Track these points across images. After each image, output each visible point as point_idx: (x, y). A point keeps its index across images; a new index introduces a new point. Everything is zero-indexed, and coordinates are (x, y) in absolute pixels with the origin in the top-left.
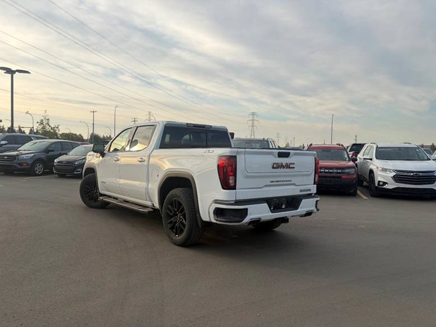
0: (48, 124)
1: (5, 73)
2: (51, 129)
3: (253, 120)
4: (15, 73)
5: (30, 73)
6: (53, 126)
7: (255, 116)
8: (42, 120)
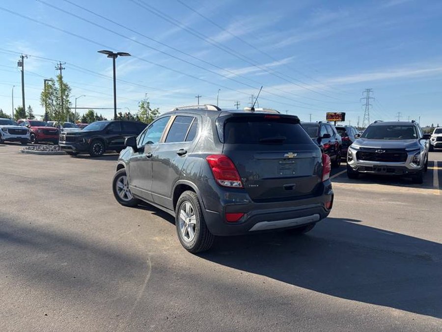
0: (148, 107)
1: (108, 57)
2: (152, 113)
3: (368, 98)
4: (117, 57)
5: (130, 55)
6: (153, 110)
7: (370, 92)
8: (143, 104)
